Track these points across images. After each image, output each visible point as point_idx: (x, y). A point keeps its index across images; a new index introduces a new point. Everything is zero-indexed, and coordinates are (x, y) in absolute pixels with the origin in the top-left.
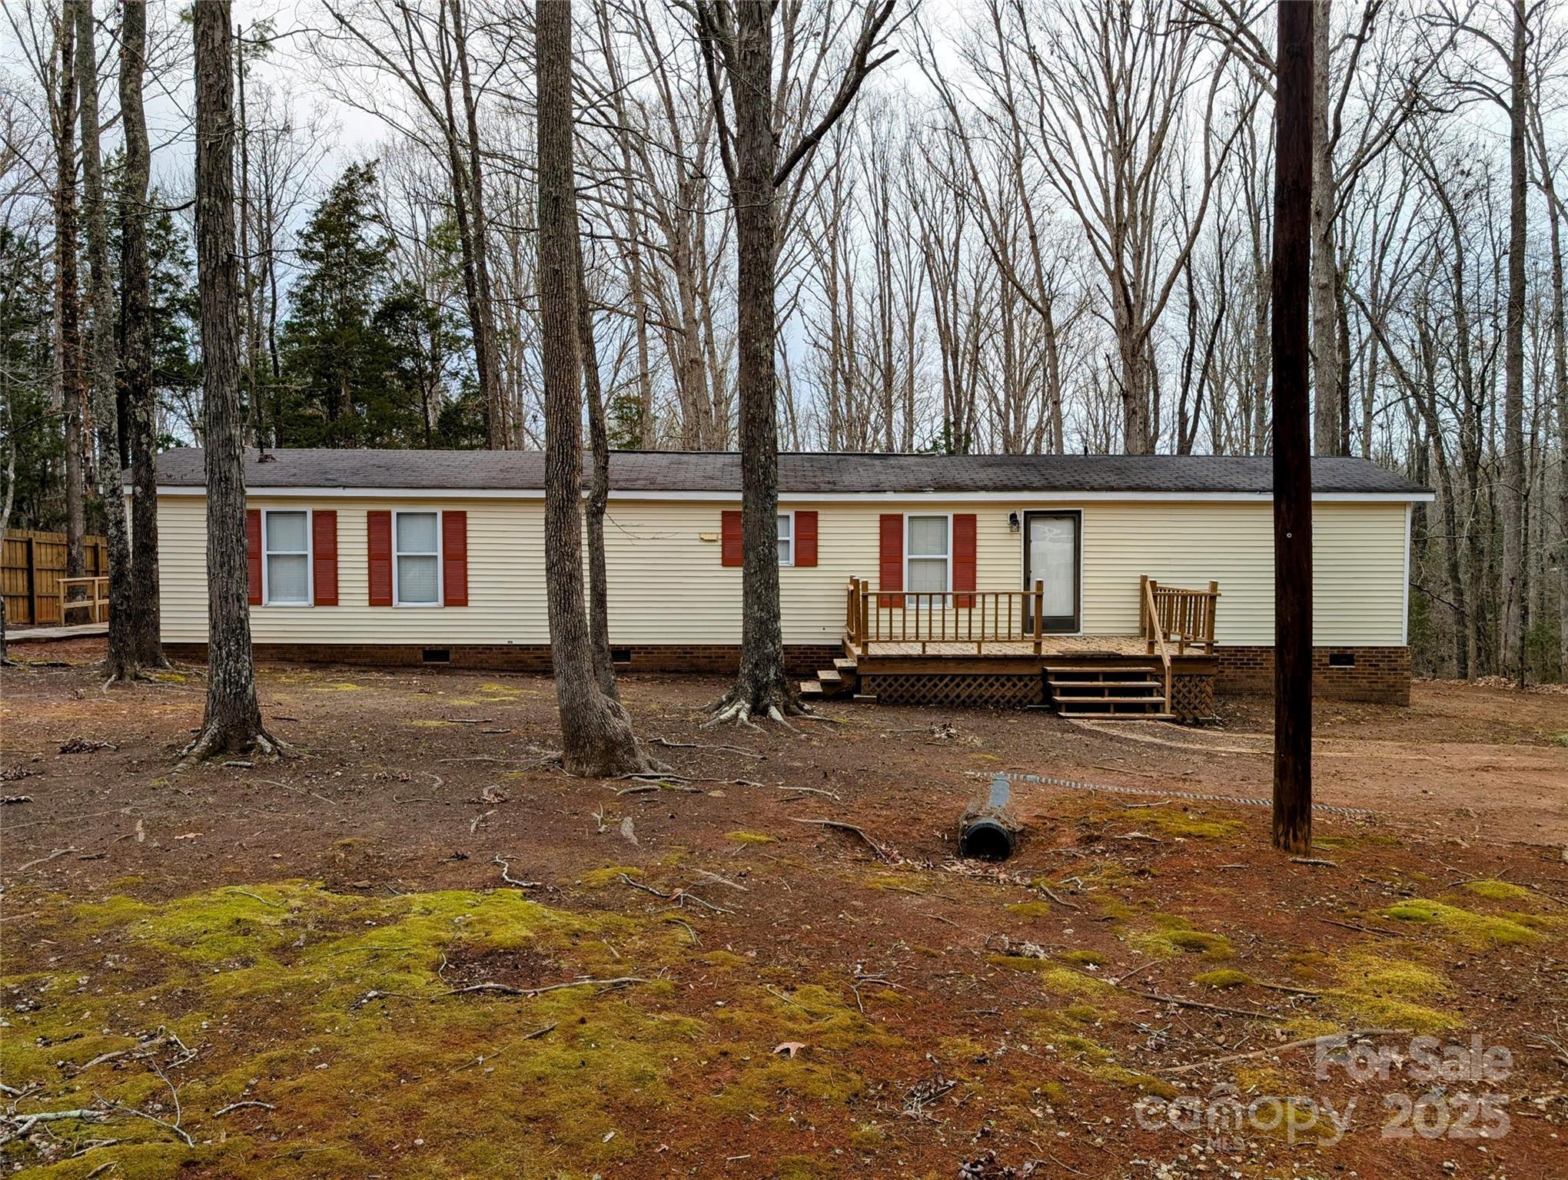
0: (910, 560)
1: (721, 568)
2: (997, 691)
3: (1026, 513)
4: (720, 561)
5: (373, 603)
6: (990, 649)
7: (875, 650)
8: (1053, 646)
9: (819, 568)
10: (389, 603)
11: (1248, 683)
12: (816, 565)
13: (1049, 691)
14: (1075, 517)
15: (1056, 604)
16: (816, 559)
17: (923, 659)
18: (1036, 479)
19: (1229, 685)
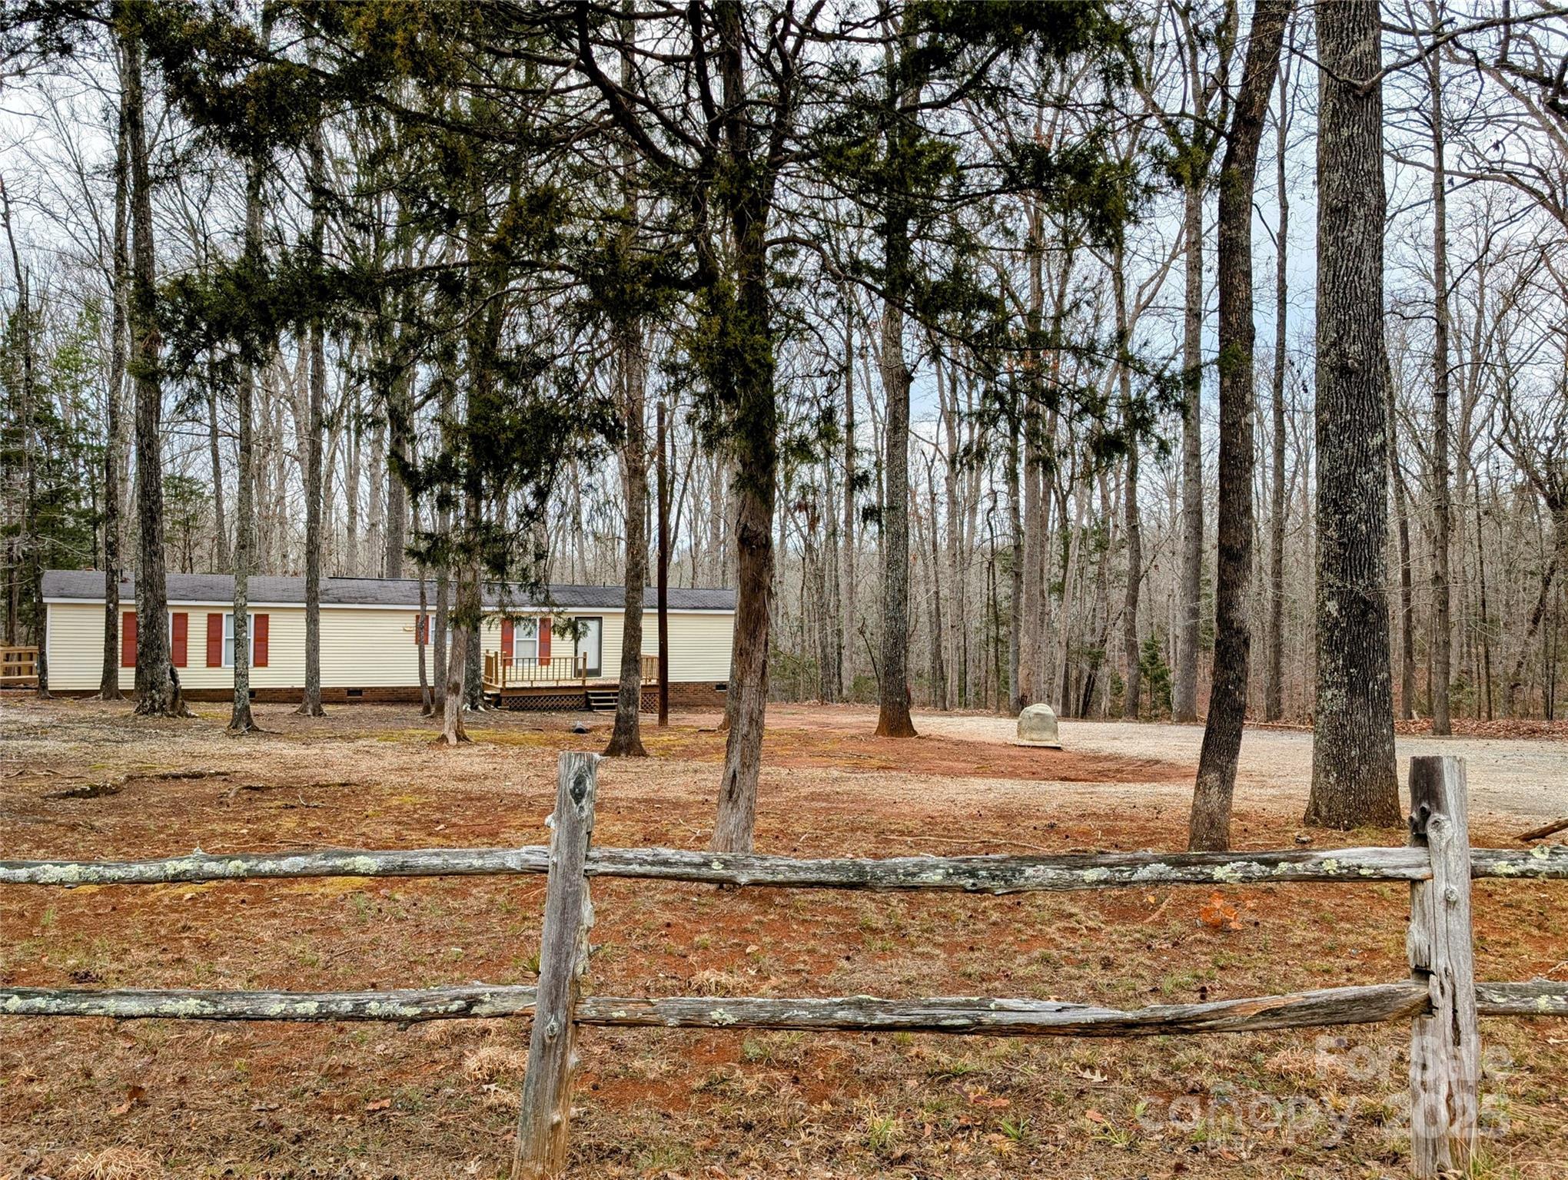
0: (517, 641)
1: (415, 645)
2: (565, 703)
3: (576, 618)
4: (414, 642)
5: (209, 665)
6: (562, 684)
7: (508, 685)
8: (590, 682)
10: (219, 665)
13: (588, 701)
14: (600, 619)
15: (592, 664)
17: (532, 689)
18: (580, 600)
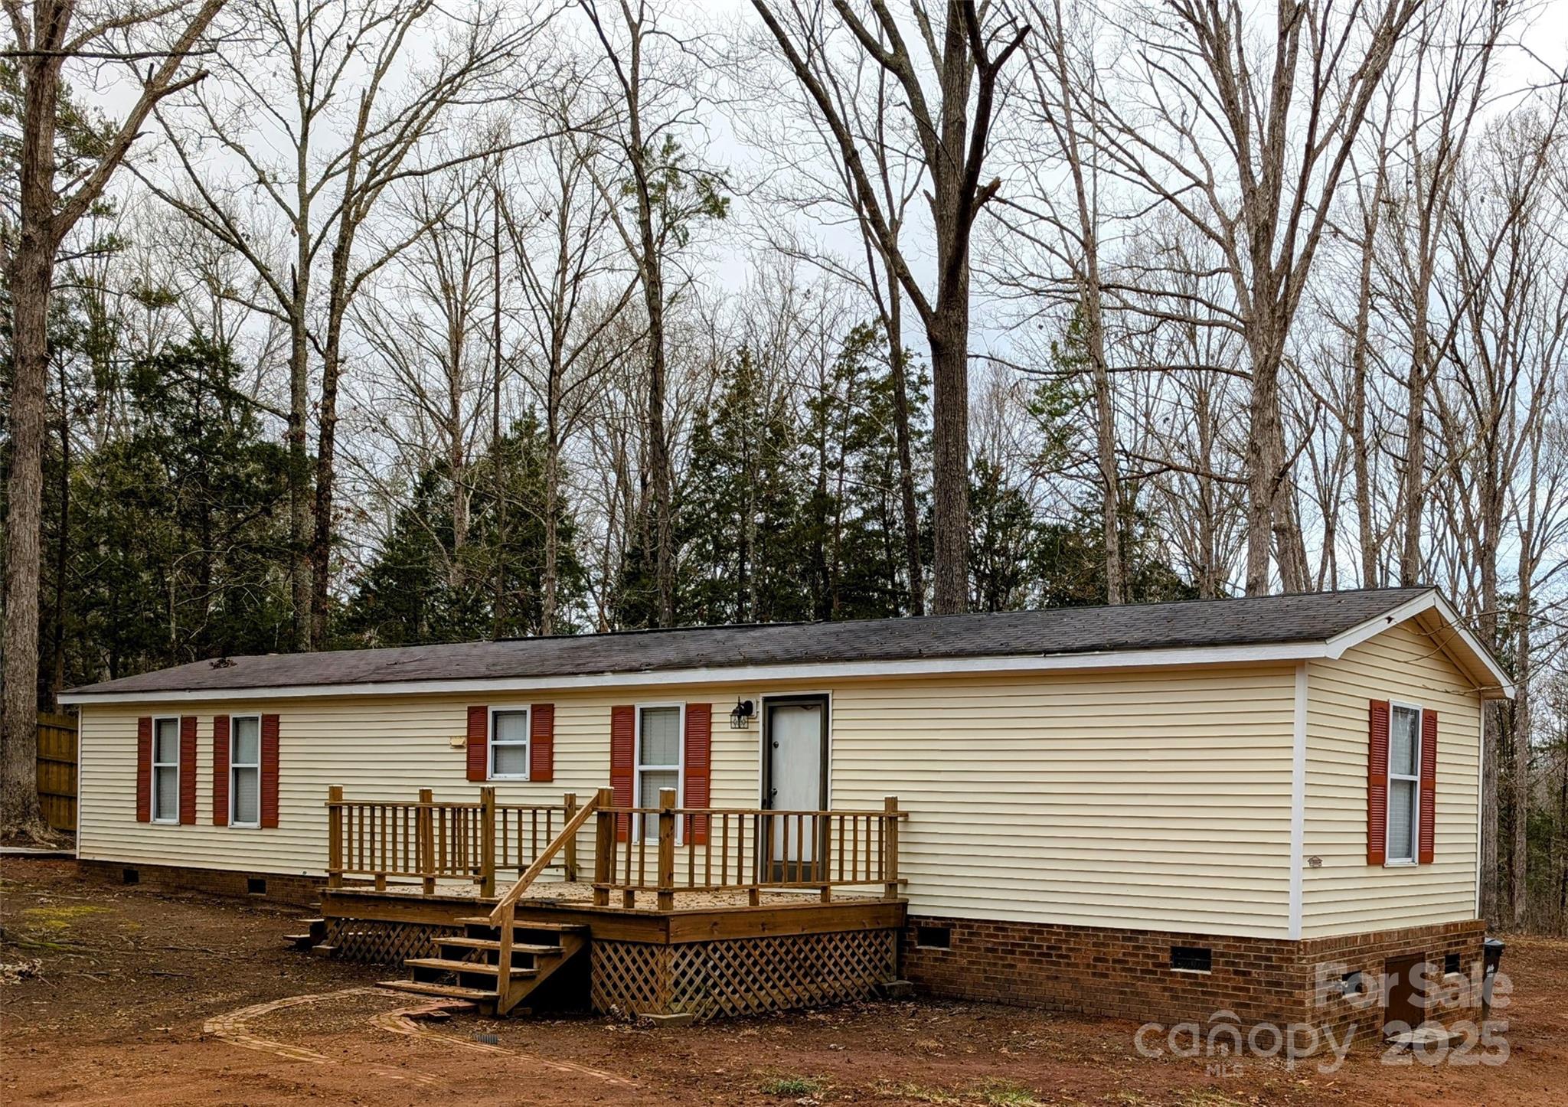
0: (643, 773)
1: (466, 783)
3: (766, 700)
4: (464, 774)
5: (216, 822)
9: (556, 784)
10: (226, 823)
11: (1049, 989)
12: (551, 780)
14: (822, 703)
16: (552, 771)
19: (1022, 991)
